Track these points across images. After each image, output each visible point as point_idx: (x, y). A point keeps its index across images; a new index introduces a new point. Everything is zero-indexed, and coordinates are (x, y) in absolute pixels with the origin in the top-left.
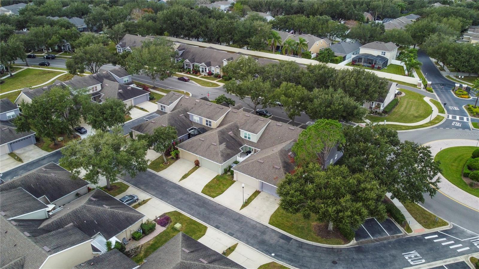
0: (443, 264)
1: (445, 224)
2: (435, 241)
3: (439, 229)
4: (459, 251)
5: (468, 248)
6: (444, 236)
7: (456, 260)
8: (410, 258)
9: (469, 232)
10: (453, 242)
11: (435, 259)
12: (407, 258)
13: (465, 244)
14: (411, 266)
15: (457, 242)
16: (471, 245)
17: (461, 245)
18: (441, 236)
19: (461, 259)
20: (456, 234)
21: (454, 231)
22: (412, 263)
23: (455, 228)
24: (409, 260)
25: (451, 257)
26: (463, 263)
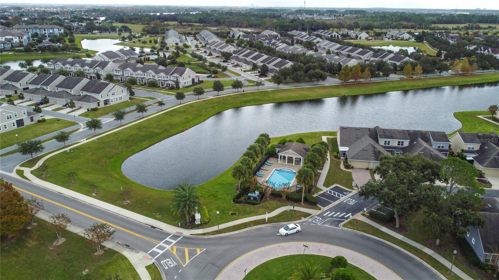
0: (334, 203)
1: (344, 226)
2: (345, 213)
3: (346, 221)
4: (329, 212)
5: (324, 215)
6: (341, 218)
7: (328, 207)
8: (352, 201)
9: (327, 226)
10: (334, 216)
11: (339, 204)
12: (354, 200)
13: (327, 217)
14: (349, 198)
15: (332, 217)
16: (323, 218)
17: (329, 216)
18: (343, 217)
19: (326, 208)
20: (335, 221)
21: (336, 223)
22: (349, 199)
23: (337, 226)
24: (351, 200)
25: (331, 208)
26: (324, 207)
